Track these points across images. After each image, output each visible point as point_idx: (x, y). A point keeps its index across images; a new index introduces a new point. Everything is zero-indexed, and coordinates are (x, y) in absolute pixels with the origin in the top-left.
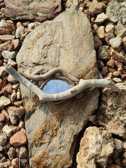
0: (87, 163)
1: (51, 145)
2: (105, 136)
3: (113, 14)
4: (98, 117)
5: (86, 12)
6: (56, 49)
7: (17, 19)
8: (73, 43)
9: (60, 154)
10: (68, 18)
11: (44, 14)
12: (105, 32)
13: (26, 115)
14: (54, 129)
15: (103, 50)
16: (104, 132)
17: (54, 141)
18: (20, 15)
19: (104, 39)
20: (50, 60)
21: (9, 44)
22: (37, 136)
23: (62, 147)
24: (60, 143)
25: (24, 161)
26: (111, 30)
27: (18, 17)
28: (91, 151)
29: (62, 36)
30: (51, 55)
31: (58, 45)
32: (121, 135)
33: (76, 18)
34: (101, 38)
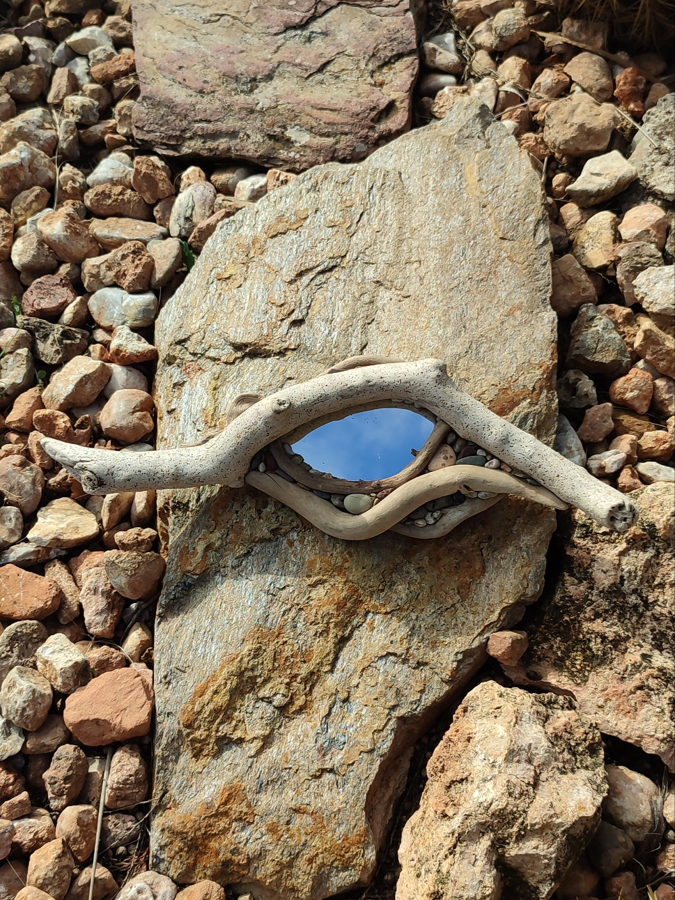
0: (452, 851)
1: (272, 753)
2: (566, 736)
3: (665, 158)
4: (538, 644)
5: (532, 143)
6: (354, 288)
7: (185, 150)
8: (443, 269)
9: (316, 804)
10: (432, 156)
11: (322, 135)
12: (618, 238)
13: (163, 591)
14: (296, 676)
15: (596, 322)
16: (562, 717)
17: (290, 738)
18: (202, 136)
19: (611, 274)
20: (320, 337)
21: (130, 259)
22: (207, 697)
23: (331, 771)
24: (323, 752)
25: (122, 828)
26: (647, 231)
27: (192, 143)
28: (476, 794)
29: (392, 235)
30: (326, 313)
31: (370, 273)
32: (651, 747)
33: (471, 159)
34: (596, 265)
